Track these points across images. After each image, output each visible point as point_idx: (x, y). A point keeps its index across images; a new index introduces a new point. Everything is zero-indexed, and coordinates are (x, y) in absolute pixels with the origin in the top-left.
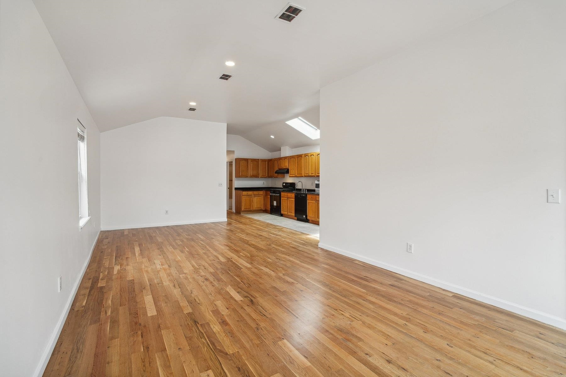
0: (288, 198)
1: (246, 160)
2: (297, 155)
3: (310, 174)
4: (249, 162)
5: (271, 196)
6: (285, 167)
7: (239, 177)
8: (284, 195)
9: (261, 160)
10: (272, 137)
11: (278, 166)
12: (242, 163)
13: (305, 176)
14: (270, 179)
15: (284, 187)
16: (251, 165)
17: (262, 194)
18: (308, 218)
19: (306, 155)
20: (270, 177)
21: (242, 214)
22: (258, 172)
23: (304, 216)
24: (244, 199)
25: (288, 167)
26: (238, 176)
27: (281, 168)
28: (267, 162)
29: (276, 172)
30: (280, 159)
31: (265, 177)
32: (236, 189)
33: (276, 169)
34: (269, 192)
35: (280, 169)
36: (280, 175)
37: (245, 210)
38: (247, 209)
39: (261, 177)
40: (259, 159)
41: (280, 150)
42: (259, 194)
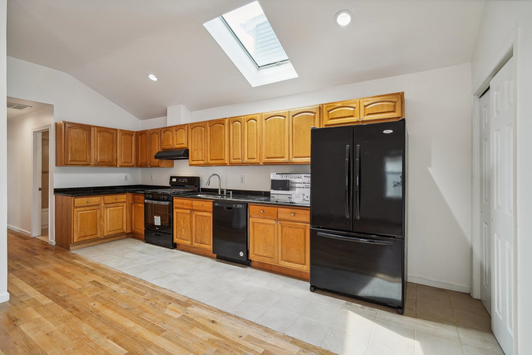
0: (192, 210)
1: (87, 128)
2: (210, 121)
3: (246, 160)
4: (92, 133)
5: (145, 204)
6: (178, 146)
7: (66, 165)
8: (183, 204)
9: (121, 130)
10: (153, 78)
11: (161, 143)
12: (74, 133)
13: (232, 164)
14: (140, 170)
15: (173, 185)
16: (96, 139)
17: (125, 200)
18: (251, 256)
19: (234, 120)
20: (140, 165)
21: (74, 251)
22: (115, 155)
23: (241, 254)
24: (77, 215)
25: (185, 146)
26: (62, 162)
27: (169, 147)
28: (134, 138)
29: (156, 157)
30: (167, 129)
31: (130, 164)
32: (57, 191)
33: (157, 149)
34: (142, 197)
35: (165, 151)
36: (164, 162)
37: (81, 239)
38: (87, 238)
39: (121, 166)
40: (116, 130)
41: (165, 114)
42: (118, 201)
